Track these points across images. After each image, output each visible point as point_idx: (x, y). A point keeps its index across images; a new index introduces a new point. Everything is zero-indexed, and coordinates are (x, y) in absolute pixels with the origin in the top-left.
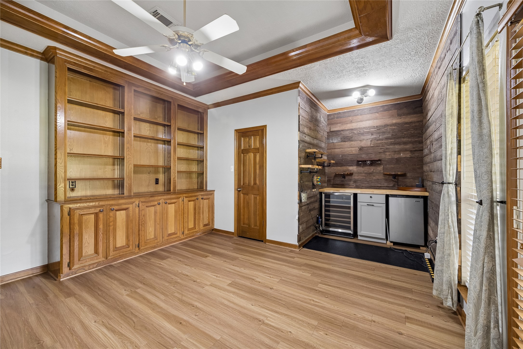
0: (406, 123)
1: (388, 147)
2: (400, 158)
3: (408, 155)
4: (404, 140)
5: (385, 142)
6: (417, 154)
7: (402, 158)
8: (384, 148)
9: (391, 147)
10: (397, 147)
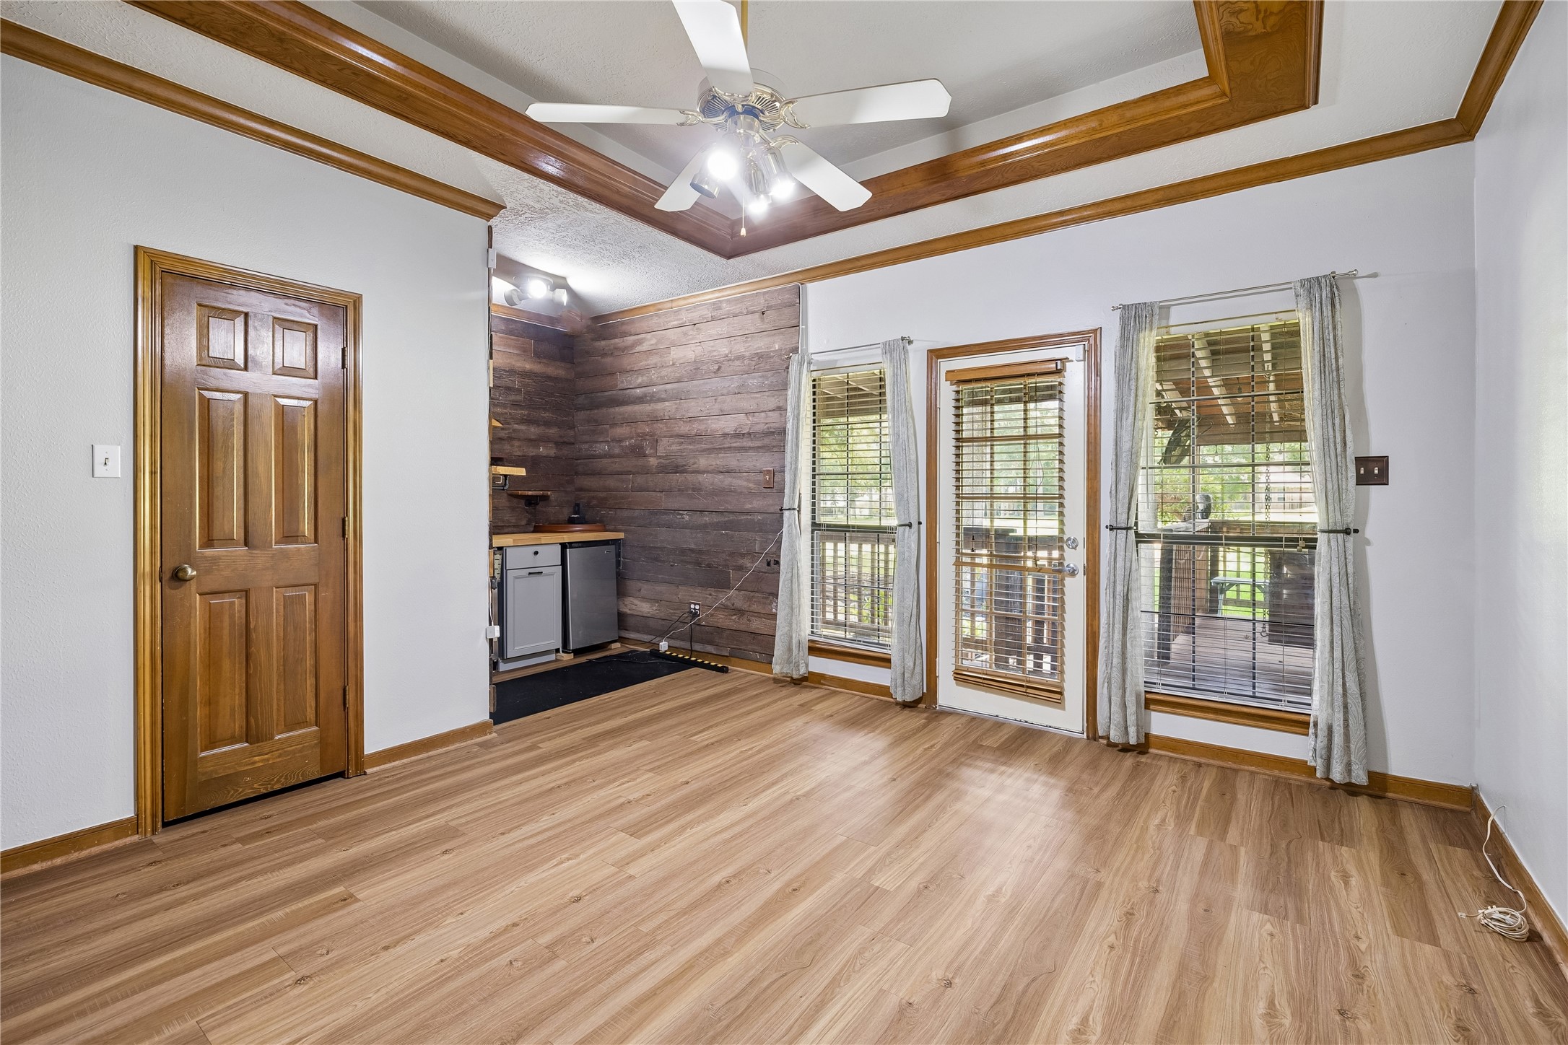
0: (549, 378)
1: (516, 426)
2: (538, 456)
3: (552, 452)
4: (545, 415)
5: (510, 414)
6: (565, 451)
7: (542, 457)
8: (509, 429)
9: (522, 427)
10: (534, 431)
